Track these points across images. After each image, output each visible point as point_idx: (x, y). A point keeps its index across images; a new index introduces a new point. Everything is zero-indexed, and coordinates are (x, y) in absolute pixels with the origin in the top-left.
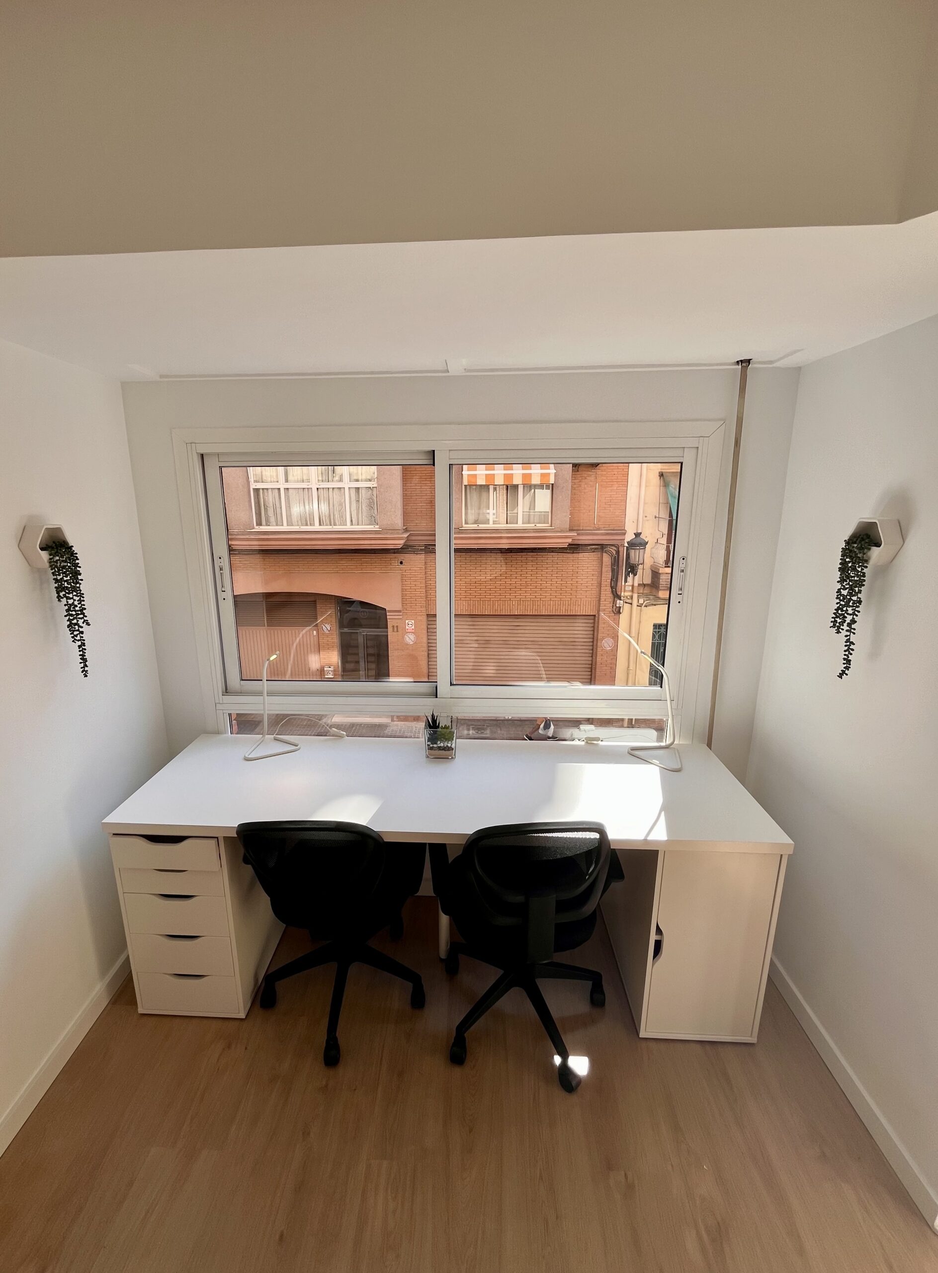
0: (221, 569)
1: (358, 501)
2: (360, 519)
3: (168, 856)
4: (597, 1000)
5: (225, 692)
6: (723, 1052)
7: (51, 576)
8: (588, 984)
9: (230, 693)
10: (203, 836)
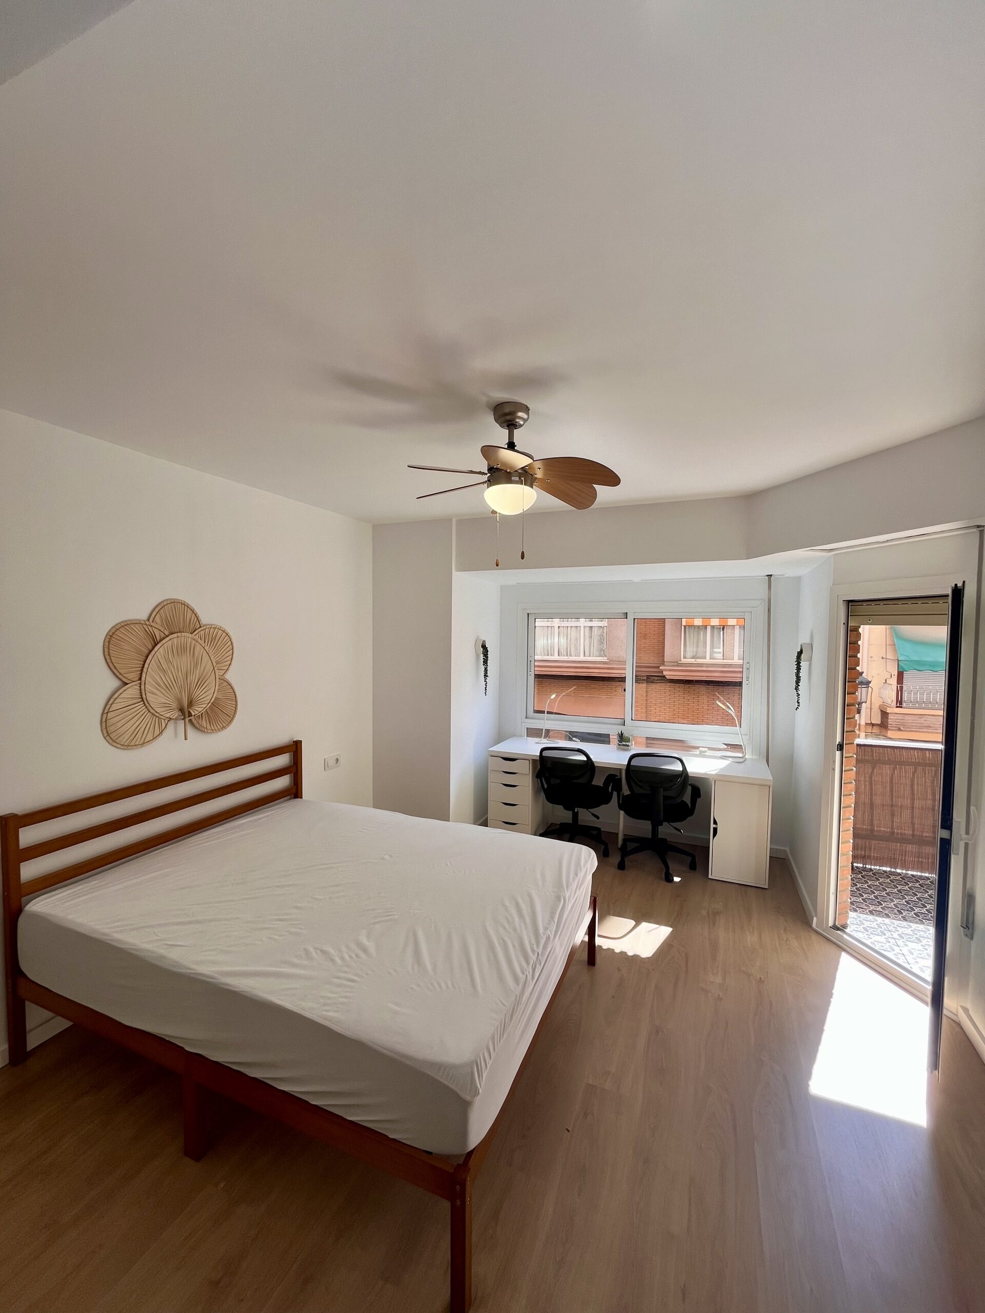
0: (530, 662)
1: (591, 637)
2: (592, 651)
3: (510, 767)
4: (693, 867)
5: (526, 718)
6: (749, 888)
7: (482, 656)
8: (689, 859)
9: (528, 718)
10: (524, 758)
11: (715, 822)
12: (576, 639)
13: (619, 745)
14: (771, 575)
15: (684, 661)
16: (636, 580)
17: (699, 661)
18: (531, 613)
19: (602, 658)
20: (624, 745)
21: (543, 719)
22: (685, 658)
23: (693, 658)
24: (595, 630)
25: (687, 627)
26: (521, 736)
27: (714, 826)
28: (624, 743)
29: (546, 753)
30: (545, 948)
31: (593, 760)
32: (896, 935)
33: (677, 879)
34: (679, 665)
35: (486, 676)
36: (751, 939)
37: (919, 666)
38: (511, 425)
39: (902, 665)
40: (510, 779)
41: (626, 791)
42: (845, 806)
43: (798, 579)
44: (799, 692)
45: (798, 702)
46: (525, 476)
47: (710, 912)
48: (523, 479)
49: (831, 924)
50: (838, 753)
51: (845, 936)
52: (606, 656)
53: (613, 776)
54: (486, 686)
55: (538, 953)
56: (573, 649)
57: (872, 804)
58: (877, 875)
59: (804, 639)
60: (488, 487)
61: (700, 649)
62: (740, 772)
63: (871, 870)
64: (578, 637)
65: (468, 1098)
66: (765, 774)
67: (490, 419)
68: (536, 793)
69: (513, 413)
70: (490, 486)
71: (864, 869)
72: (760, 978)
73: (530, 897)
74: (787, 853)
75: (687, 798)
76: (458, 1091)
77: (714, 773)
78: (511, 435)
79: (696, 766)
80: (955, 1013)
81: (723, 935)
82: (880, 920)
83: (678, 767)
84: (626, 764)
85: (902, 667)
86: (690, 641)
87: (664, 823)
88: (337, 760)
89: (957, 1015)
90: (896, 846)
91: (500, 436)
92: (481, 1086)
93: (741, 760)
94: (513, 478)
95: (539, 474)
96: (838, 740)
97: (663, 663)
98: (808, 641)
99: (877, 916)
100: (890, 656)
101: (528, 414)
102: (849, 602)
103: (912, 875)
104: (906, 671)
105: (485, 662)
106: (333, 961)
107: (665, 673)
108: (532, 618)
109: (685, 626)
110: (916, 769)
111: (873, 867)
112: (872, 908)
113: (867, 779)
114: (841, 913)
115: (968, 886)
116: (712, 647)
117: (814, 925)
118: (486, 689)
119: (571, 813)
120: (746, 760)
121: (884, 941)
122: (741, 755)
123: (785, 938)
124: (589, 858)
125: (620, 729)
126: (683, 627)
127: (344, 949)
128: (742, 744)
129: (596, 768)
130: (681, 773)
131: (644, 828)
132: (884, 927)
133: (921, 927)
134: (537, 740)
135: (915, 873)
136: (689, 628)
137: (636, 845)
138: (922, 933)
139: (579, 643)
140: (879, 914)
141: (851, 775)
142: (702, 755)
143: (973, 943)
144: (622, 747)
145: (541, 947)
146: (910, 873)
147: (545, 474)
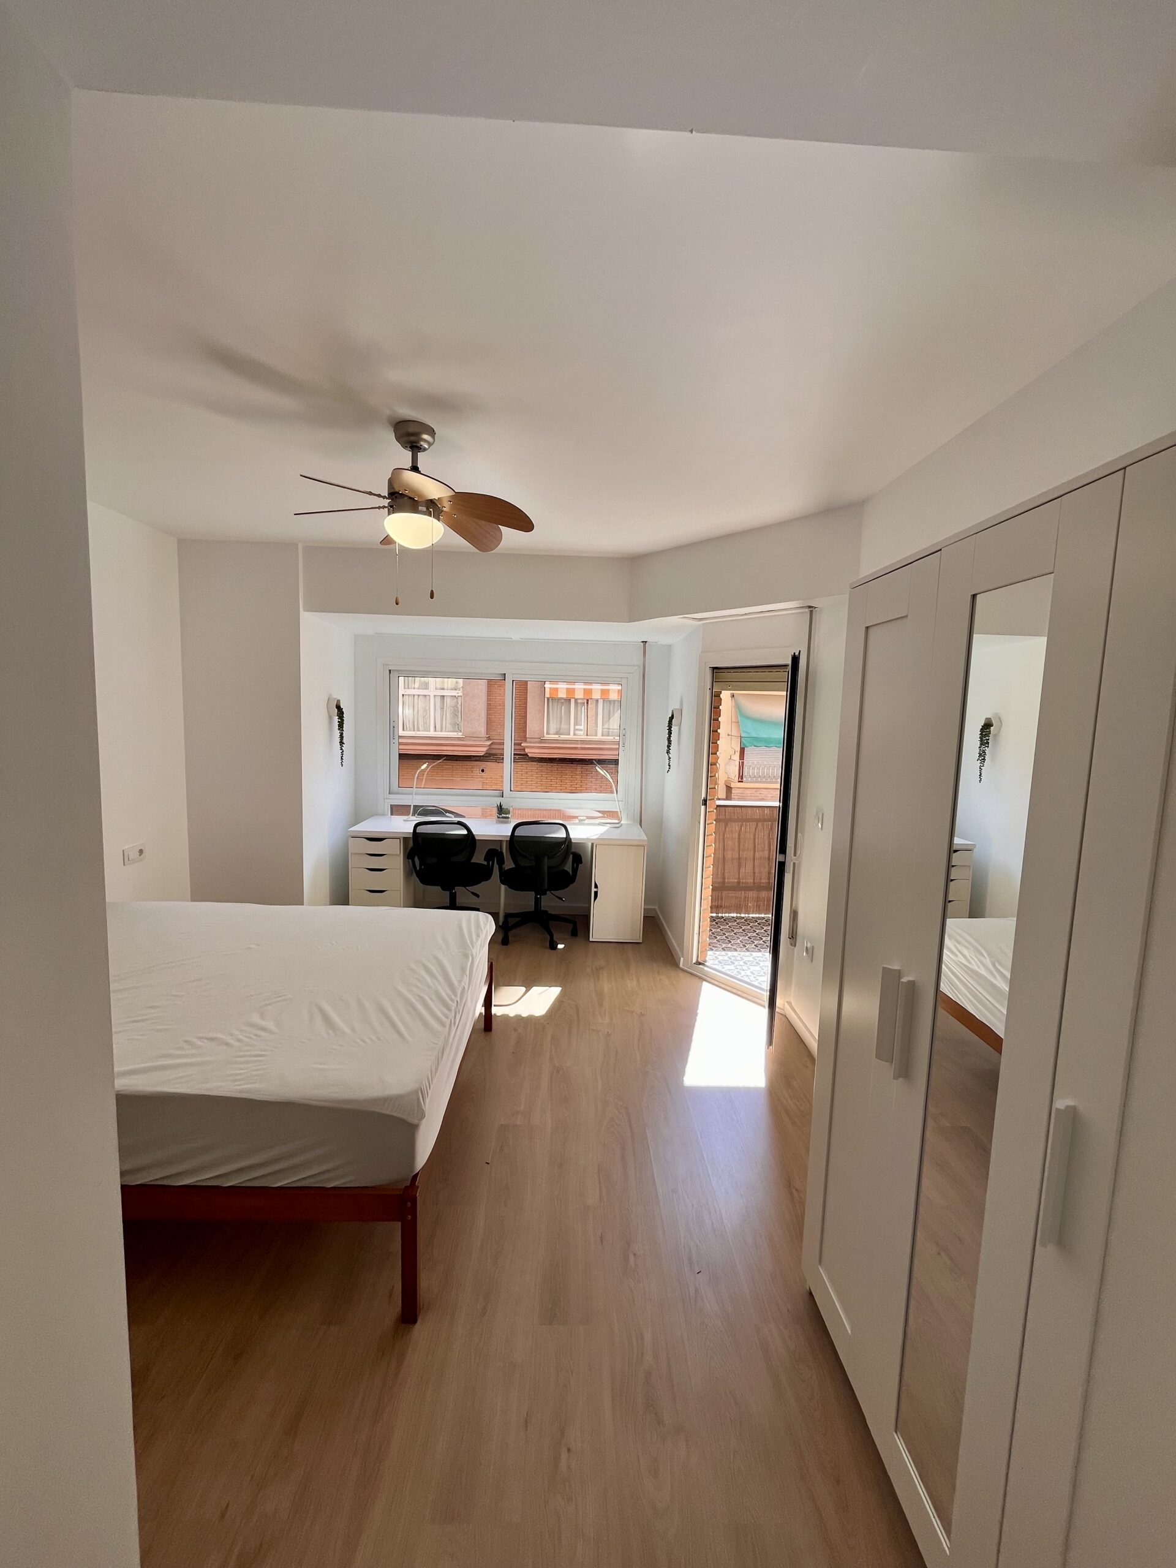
1: (443, 708)
2: (444, 726)
3: (375, 848)
4: (574, 933)
5: (390, 793)
6: (625, 945)
7: (336, 719)
8: (571, 926)
9: (392, 794)
10: (393, 837)
11: (596, 886)
12: (425, 711)
13: (498, 817)
14: (646, 642)
15: (547, 737)
16: (516, 637)
17: (563, 737)
18: (394, 670)
19: (456, 733)
20: (503, 817)
21: (412, 794)
22: (548, 733)
23: (556, 733)
24: (448, 701)
25: (550, 700)
26: (383, 815)
27: (596, 890)
28: (504, 816)
29: (420, 829)
30: (461, 998)
31: (474, 833)
32: (741, 963)
33: (561, 946)
34: (542, 741)
35: (342, 743)
36: (631, 984)
37: (758, 741)
38: (415, 447)
39: (745, 742)
40: (376, 863)
41: (509, 864)
42: (707, 855)
43: (669, 647)
44: (670, 755)
45: (669, 765)
46: (432, 507)
47: (594, 968)
48: (431, 510)
49: (694, 961)
50: (703, 807)
51: (706, 968)
52: (461, 731)
53: (493, 850)
54: (342, 754)
55: (457, 1001)
56: (421, 723)
57: (724, 858)
58: (726, 920)
59: (674, 705)
60: (389, 514)
61: (564, 726)
62: (616, 834)
63: (722, 917)
64: (427, 708)
65: (415, 1122)
66: (639, 835)
67: (391, 436)
68: (408, 875)
69: (417, 434)
70: (393, 513)
71: (718, 917)
72: (641, 1013)
73: (437, 958)
74: (656, 912)
75: (568, 867)
76: (404, 1117)
77: (595, 837)
78: (414, 459)
79: (579, 833)
80: (782, 1008)
81: (606, 985)
82: (730, 954)
83: (562, 834)
84: (510, 834)
85: (744, 744)
86: (553, 714)
87: (548, 892)
88: (141, 851)
89: (783, 1010)
90: (742, 894)
91: (404, 457)
92: (427, 1108)
93: (617, 825)
94: (420, 508)
95: (447, 507)
96: (703, 796)
97: (525, 739)
98: (678, 706)
99: (728, 951)
100: (734, 733)
101: (433, 437)
102: (714, 669)
103: (753, 918)
104: (747, 747)
105: (341, 726)
106: (227, 1044)
107: (527, 750)
108: (394, 675)
109: (548, 699)
110: (757, 825)
111: (723, 915)
112: (724, 946)
113: (721, 837)
114: (702, 952)
115: (794, 905)
116: (576, 724)
117: (681, 965)
118: (342, 759)
119: (448, 893)
120: (621, 826)
121: (733, 968)
122: (617, 821)
123: (658, 979)
124: (487, 921)
125: (498, 800)
126: (546, 699)
127: (236, 1032)
128: (618, 810)
129: (477, 843)
130: (564, 840)
131: (526, 900)
132: (733, 958)
133: (759, 954)
134: (405, 817)
135: (754, 915)
136: (552, 702)
137: (518, 919)
138: (762, 959)
139: (428, 715)
140: (729, 949)
141: (711, 828)
142: (581, 822)
143: (796, 949)
144: (502, 819)
145: (459, 996)
146: (751, 915)
147: (452, 507)
